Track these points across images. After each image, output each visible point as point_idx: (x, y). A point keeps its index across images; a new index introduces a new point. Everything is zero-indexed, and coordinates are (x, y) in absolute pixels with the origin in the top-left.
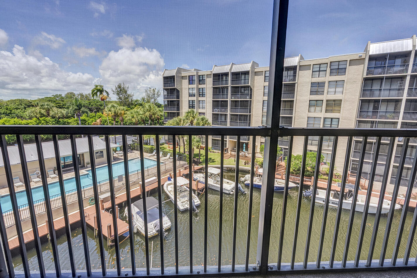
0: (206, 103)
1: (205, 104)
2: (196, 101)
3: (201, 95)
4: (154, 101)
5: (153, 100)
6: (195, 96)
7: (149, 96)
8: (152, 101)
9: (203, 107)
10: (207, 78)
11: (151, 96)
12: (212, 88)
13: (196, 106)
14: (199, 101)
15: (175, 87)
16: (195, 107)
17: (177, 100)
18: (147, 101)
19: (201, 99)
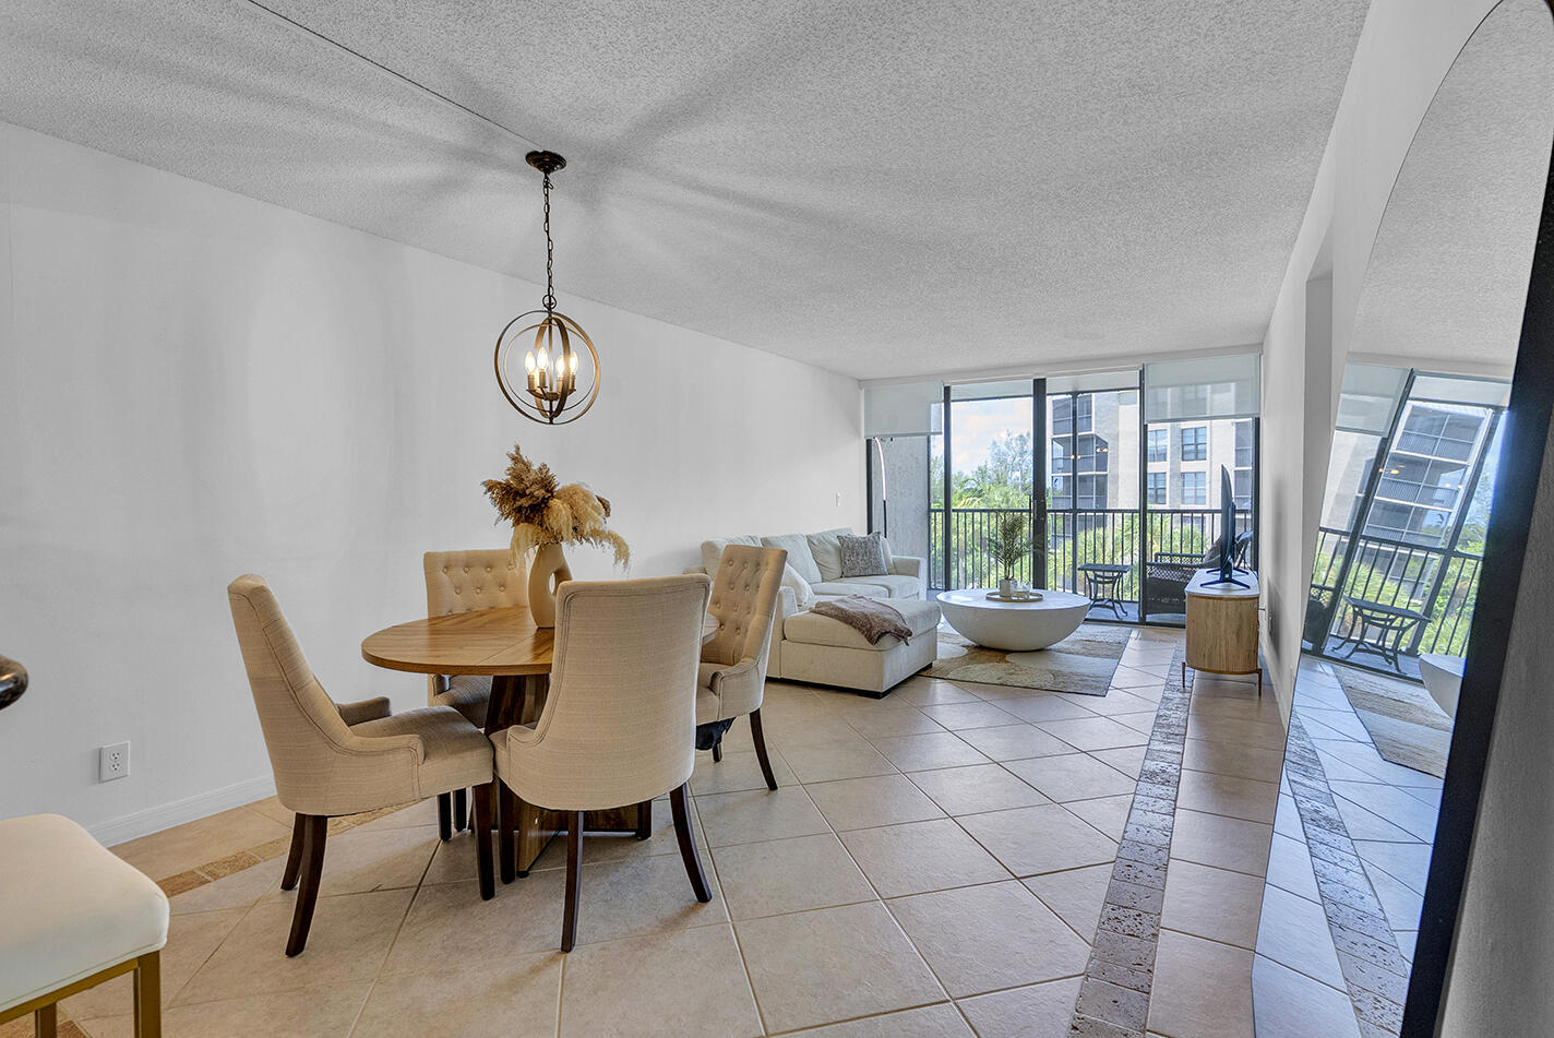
0: (1208, 481)
1: (1207, 487)
2: (1168, 475)
3: (1189, 452)
4: (1022, 477)
5: (1018, 474)
6: (1165, 460)
7: (1002, 462)
8: (1014, 477)
9: (1196, 497)
10: (1212, 393)
11: (1010, 460)
12: (1234, 428)
13: (1168, 494)
14: (1183, 474)
15: (1093, 432)
16: (1165, 496)
17: (1098, 476)
18: (995, 476)
19: (1188, 467)
